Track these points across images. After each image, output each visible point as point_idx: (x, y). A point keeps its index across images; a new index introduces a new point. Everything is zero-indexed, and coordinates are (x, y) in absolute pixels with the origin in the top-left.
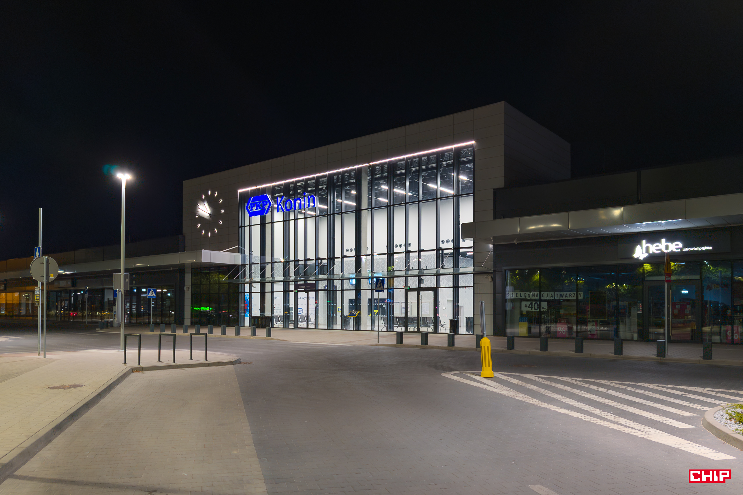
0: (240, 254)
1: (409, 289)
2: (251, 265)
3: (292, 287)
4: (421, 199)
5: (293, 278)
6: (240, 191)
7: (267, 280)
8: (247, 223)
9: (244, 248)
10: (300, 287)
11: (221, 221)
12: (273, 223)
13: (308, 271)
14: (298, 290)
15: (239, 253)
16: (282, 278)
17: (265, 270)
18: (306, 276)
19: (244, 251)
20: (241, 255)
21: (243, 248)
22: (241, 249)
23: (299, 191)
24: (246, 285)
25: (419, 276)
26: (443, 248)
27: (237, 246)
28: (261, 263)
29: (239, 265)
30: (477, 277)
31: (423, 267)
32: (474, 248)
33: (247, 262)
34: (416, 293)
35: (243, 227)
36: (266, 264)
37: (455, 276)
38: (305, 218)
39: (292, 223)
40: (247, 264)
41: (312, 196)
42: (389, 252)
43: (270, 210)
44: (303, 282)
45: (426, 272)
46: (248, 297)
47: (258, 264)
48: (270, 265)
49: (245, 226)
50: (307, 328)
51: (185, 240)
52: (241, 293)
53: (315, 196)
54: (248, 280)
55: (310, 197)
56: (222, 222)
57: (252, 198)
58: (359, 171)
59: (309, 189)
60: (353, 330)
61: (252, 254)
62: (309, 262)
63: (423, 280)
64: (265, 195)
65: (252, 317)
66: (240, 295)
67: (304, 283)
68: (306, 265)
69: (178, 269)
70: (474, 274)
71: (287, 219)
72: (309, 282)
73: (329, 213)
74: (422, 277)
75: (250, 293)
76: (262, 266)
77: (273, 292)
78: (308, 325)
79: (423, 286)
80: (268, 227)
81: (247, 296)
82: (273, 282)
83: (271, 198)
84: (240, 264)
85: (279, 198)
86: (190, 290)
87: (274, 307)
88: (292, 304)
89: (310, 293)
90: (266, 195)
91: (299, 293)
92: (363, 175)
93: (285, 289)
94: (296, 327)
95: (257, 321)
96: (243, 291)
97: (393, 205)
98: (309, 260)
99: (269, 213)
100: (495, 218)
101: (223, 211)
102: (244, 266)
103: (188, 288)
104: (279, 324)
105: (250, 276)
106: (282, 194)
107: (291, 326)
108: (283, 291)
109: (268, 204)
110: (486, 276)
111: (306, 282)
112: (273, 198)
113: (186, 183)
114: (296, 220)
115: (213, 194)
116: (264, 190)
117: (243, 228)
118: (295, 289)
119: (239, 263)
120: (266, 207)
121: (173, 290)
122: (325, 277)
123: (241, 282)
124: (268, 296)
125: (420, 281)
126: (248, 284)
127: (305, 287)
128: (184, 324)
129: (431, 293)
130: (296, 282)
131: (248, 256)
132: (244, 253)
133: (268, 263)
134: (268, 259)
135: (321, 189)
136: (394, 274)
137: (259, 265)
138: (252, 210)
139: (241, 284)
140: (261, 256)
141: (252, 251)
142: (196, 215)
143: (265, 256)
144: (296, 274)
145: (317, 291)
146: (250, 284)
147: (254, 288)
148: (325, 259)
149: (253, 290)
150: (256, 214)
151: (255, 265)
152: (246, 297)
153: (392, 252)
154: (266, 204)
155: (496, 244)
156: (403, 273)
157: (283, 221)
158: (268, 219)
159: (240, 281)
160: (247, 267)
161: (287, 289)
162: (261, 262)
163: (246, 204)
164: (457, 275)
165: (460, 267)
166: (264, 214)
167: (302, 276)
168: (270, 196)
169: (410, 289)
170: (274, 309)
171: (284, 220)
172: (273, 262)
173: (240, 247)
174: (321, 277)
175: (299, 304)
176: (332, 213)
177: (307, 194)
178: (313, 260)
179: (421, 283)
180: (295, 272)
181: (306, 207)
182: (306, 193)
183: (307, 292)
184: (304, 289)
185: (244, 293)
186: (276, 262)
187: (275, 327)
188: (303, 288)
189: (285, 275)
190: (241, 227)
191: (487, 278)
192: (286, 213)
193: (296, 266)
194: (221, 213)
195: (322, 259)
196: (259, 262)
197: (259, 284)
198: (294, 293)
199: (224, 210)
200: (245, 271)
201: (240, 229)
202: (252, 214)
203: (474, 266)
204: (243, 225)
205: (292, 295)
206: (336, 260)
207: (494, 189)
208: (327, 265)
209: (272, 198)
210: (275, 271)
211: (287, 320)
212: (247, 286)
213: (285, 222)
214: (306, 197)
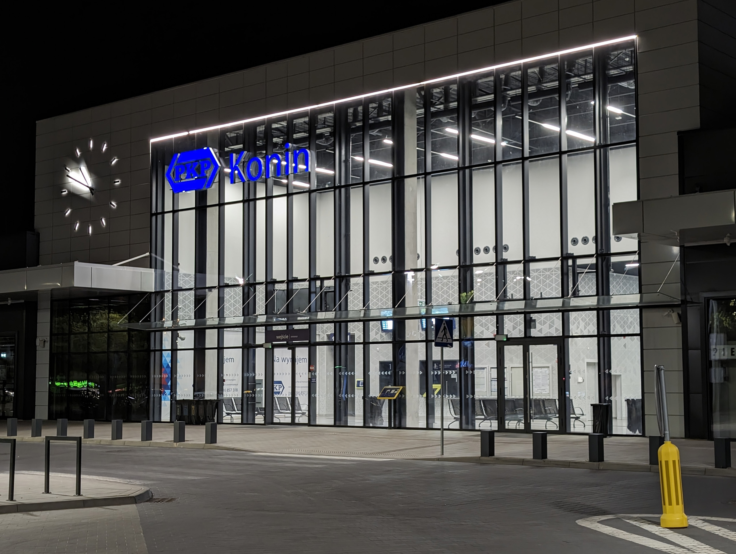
0: (153, 269)
1: (505, 340)
2: (175, 291)
3: (260, 338)
4: (527, 154)
5: (262, 319)
6: (152, 141)
7: (209, 323)
8: (168, 207)
9: (163, 256)
10: (278, 337)
11: (115, 201)
12: (221, 205)
13: (295, 304)
14: (274, 343)
15: (151, 267)
16: (240, 320)
17: (205, 302)
18: (289, 315)
19: (162, 263)
20: (155, 271)
21: (159, 258)
22: (156, 259)
23: (275, 140)
24: (164, 333)
25: (526, 314)
26: (575, 255)
27: (148, 254)
28: (196, 289)
29: (151, 293)
30: (648, 314)
31: (534, 293)
32: (639, 254)
33: (168, 286)
34: (520, 348)
35: (160, 213)
36: (207, 290)
37: (601, 312)
38: (289, 195)
39: (261, 205)
40: (168, 291)
41: (303, 150)
42: (461, 264)
43: (217, 179)
44: (284, 328)
45: (540, 304)
46: (169, 359)
47: (191, 289)
48: (215, 291)
49: (163, 213)
50: (293, 423)
51: (39, 242)
52: (155, 351)
53: (309, 150)
54: (168, 323)
55: (298, 151)
56: (117, 204)
57: (179, 155)
58: (399, 98)
59: (295, 136)
60: (390, 427)
61: (178, 270)
62: (296, 286)
63: (535, 321)
64: (205, 148)
65: (176, 401)
66: (152, 354)
67: (286, 329)
68: (289, 292)
69: (23, 301)
70: (642, 308)
71: (252, 197)
72: (294, 327)
73: (337, 184)
74: (534, 316)
75: (174, 350)
76: (198, 293)
77: (220, 348)
78: (293, 418)
79: (534, 333)
80: (212, 214)
81: (167, 357)
82: (220, 328)
83: (218, 154)
84: (153, 291)
85: (234, 155)
86: (48, 345)
87: (224, 381)
88: (260, 374)
89: (298, 350)
90: (208, 150)
91: (276, 350)
92: (408, 106)
93: (246, 342)
94: (269, 422)
95: (187, 410)
96: (158, 348)
97: (470, 167)
98: (297, 280)
99: (215, 186)
100: (683, 191)
101: (118, 182)
102: (161, 294)
103: (45, 341)
104: (233, 415)
105: (174, 316)
106: (241, 146)
107: (259, 419)
108: (241, 346)
109: (212, 167)
110: (667, 313)
111: (290, 326)
112: (222, 154)
113: (42, 125)
114: (269, 198)
115: (97, 146)
116: (203, 139)
117: (160, 217)
118: (266, 341)
119: (152, 288)
120: (208, 173)
121: (11, 347)
122: (330, 315)
123: (155, 328)
124: (211, 357)
125: (529, 324)
126: (170, 333)
127: (287, 337)
128: (34, 418)
129: (552, 349)
130: (269, 328)
131: (169, 273)
132: (162, 268)
133: (211, 288)
134: (212, 279)
135: (321, 136)
136: (473, 308)
137: (193, 292)
138: (178, 178)
139: (155, 331)
140: (198, 274)
141: (179, 264)
142: (64, 190)
143: (205, 273)
144: (269, 310)
145: (312, 345)
146: (175, 331)
147: (183, 339)
148: (329, 278)
149: (180, 345)
150: (187, 187)
151: (184, 292)
152: (165, 359)
153: (468, 263)
154: (208, 167)
155: (686, 245)
156: (492, 307)
157: (244, 201)
158: (212, 198)
159: (153, 326)
160: (168, 297)
161: (251, 342)
162: (197, 286)
163: (167, 168)
164: (605, 311)
165: (611, 294)
166: (204, 189)
167: (282, 315)
168: (216, 150)
169: (508, 339)
170: (223, 385)
171: (245, 199)
172: (222, 287)
173: (153, 255)
174: (321, 316)
175: (275, 372)
176: (343, 184)
177: (292, 146)
178: (304, 280)
179: (530, 328)
180: (266, 306)
181: (290, 172)
182: (290, 144)
183: (292, 347)
184: (285, 342)
185: (161, 350)
186: (228, 286)
187: (224, 421)
188: (283, 340)
189: (246, 313)
190: (156, 214)
191: (669, 315)
192: (249, 184)
193: (268, 294)
194: (114, 186)
195: (322, 279)
196: (192, 285)
197: (193, 331)
198: (266, 349)
199: (120, 179)
200: (162, 304)
201: (154, 218)
202: (177, 188)
203: (640, 292)
204: (160, 210)
205: (260, 354)
206: (353, 280)
207: (679, 133)
208: (335, 291)
209: (220, 155)
210: (226, 305)
211: (250, 407)
212: (167, 336)
213: (246, 204)
214: (290, 153)
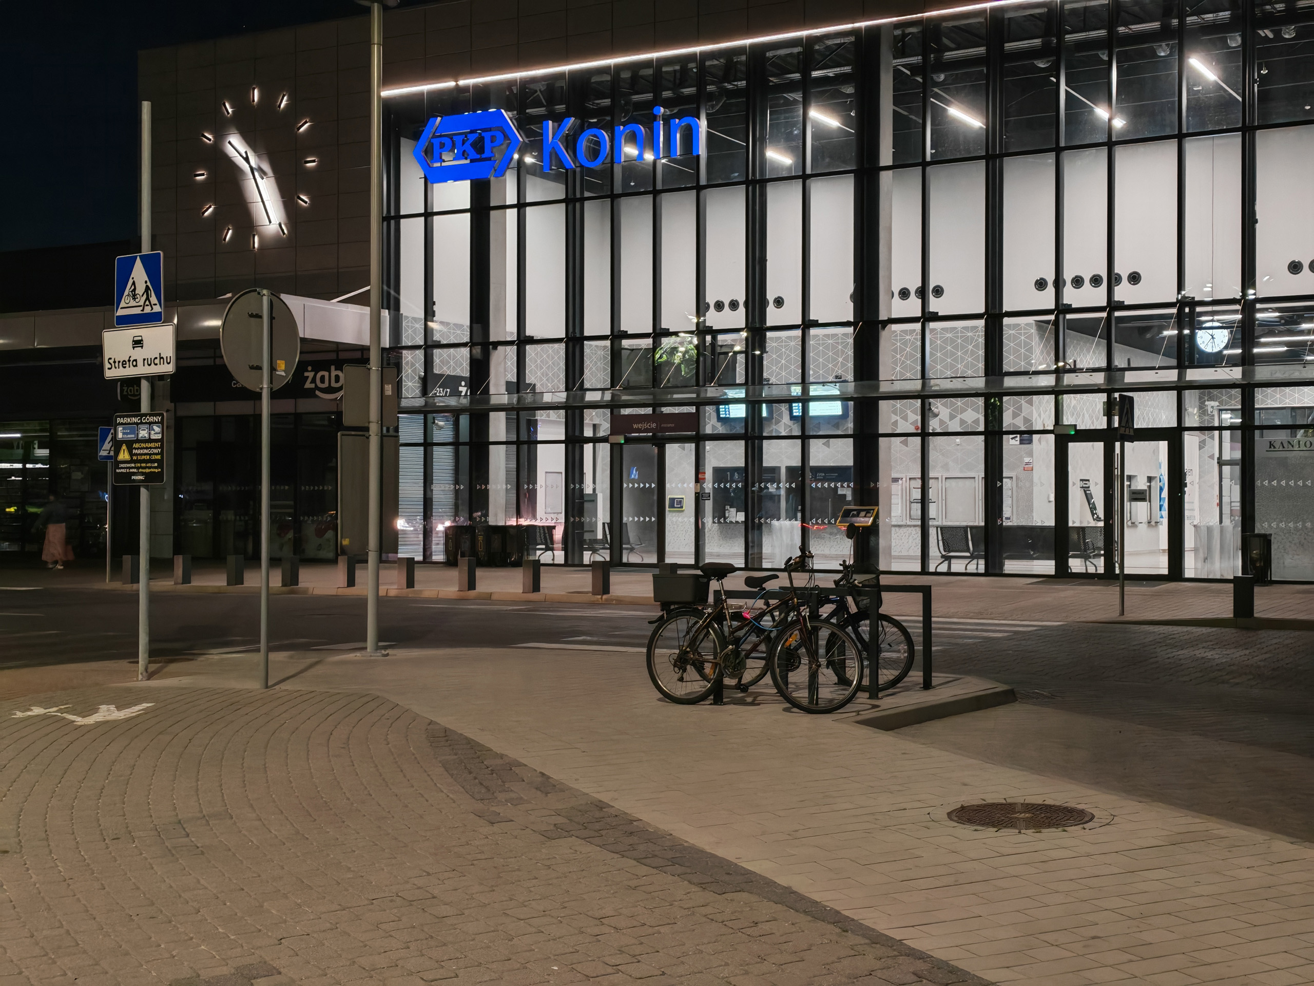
0: (387, 311)
1: (1070, 433)
2: (430, 348)
5: (599, 397)
6: (381, 94)
7: (495, 401)
8: (412, 206)
10: (635, 426)
11: (307, 194)
12: (521, 206)
14: (629, 435)
16: (562, 397)
18: (654, 390)
20: (389, 314)
22: (388, 293)
25: (1111, 392)
28: (473, 345)
33: (416, 338)
35: (393, 218)
36: (492, 347)
40: (414, 347)
44: (649, 411)
45: (1130, 378)
47: (464, 345)
49: (400, 216)
56: (310, 199)
58: (871, 38)
62: (671, 341)
67: (651, 412)
68: (655, 352)
72: (666, 410)
75: (429, 445)
76: (476, 352)
77: (522, 443)
82: (520, 410)
83: (517, 120)
84: (388, 346)
89: (671, 448)
93: (571, 433)
98: (670, 333)
101: (313, 161)
108: (563, 438)
111: (658, 409)
113: (148, 59)
115: (269, 99)
116: (485, 94)
117: (393, 223)
118: (613, 433)
126: (420, 417)
127: (654, 425)
130: (615, 411)
131: (416, 316)
133: (501, 343)
134: (503, 328)
137: (465, 351)
142: (200, 172)
145: (700, 440)
148: (735, 331)
150: (451, 174)
151: (446, 349)
157: (566, 201)
161: (579, 433)
162: (475, 341)
167: (643, 390)
169: (1077, 432)
170: (529, 501)
171: (568, 197)
172: (523, 341)
173: (385, 287)
180: (612, 375)
183: (658, 442)
184: (647, 435)
186: (534, 341)
188: (646, 431)
189: (569, 385)
190: (389, 218)
193: (616, 355)
194: (306, 167)
196: (465, 338)
197: (463, 414)
198: (612, 445)
199: (317, 157)
213: (571, 206)
